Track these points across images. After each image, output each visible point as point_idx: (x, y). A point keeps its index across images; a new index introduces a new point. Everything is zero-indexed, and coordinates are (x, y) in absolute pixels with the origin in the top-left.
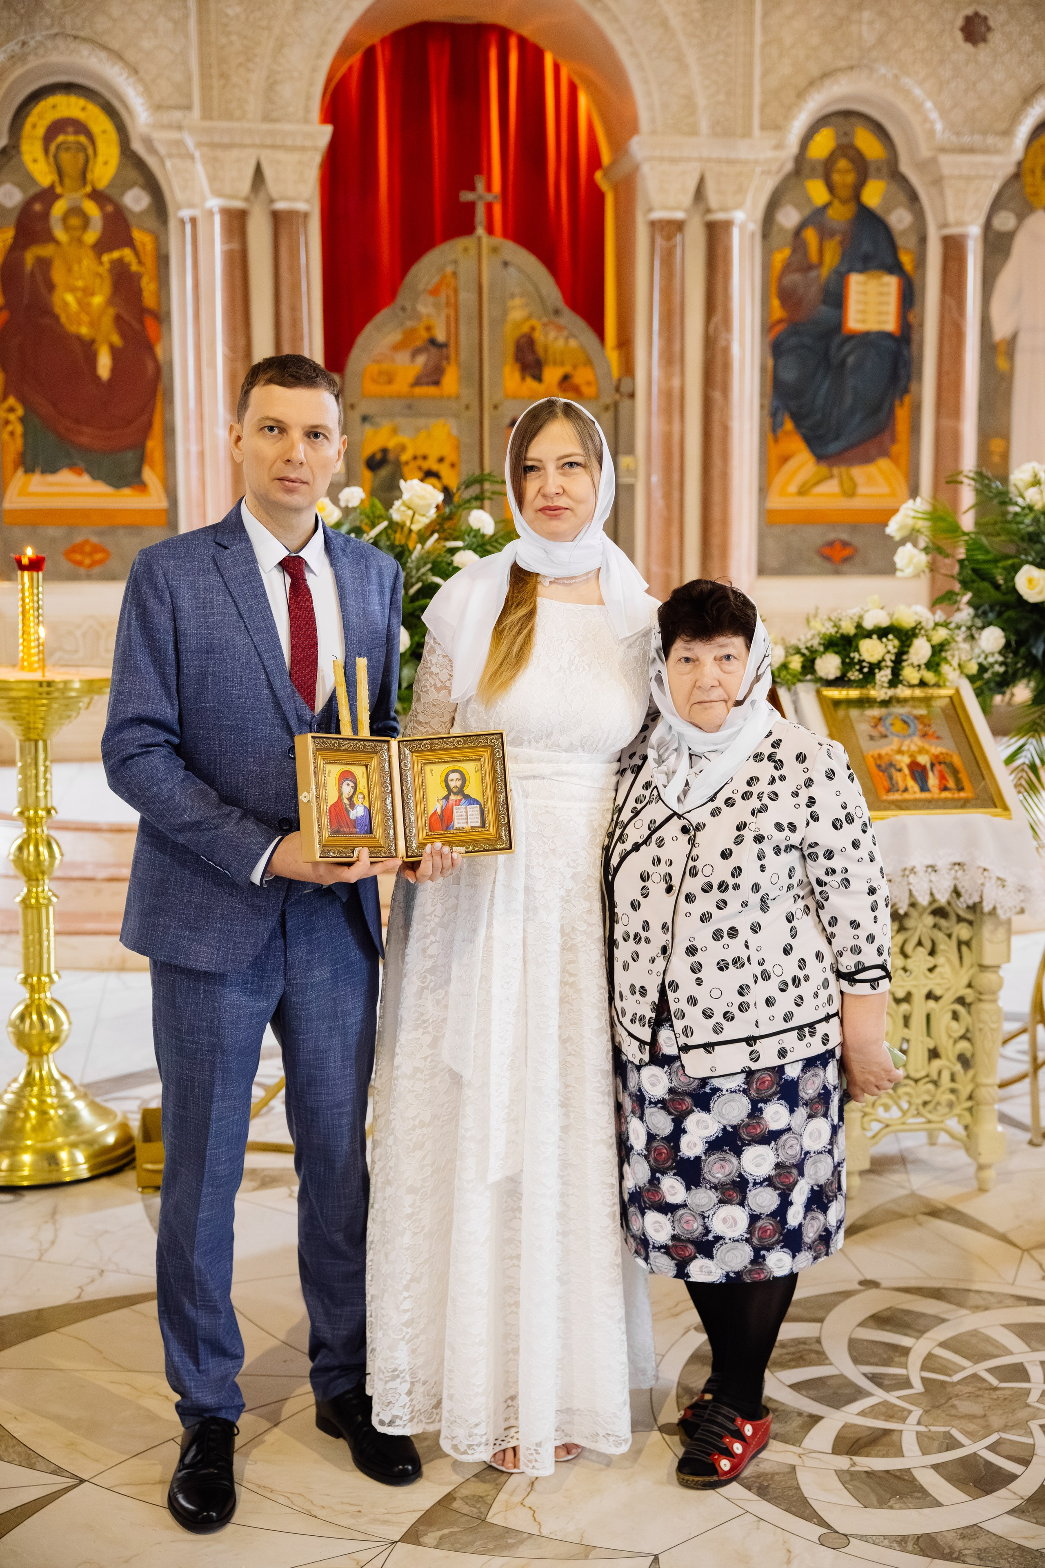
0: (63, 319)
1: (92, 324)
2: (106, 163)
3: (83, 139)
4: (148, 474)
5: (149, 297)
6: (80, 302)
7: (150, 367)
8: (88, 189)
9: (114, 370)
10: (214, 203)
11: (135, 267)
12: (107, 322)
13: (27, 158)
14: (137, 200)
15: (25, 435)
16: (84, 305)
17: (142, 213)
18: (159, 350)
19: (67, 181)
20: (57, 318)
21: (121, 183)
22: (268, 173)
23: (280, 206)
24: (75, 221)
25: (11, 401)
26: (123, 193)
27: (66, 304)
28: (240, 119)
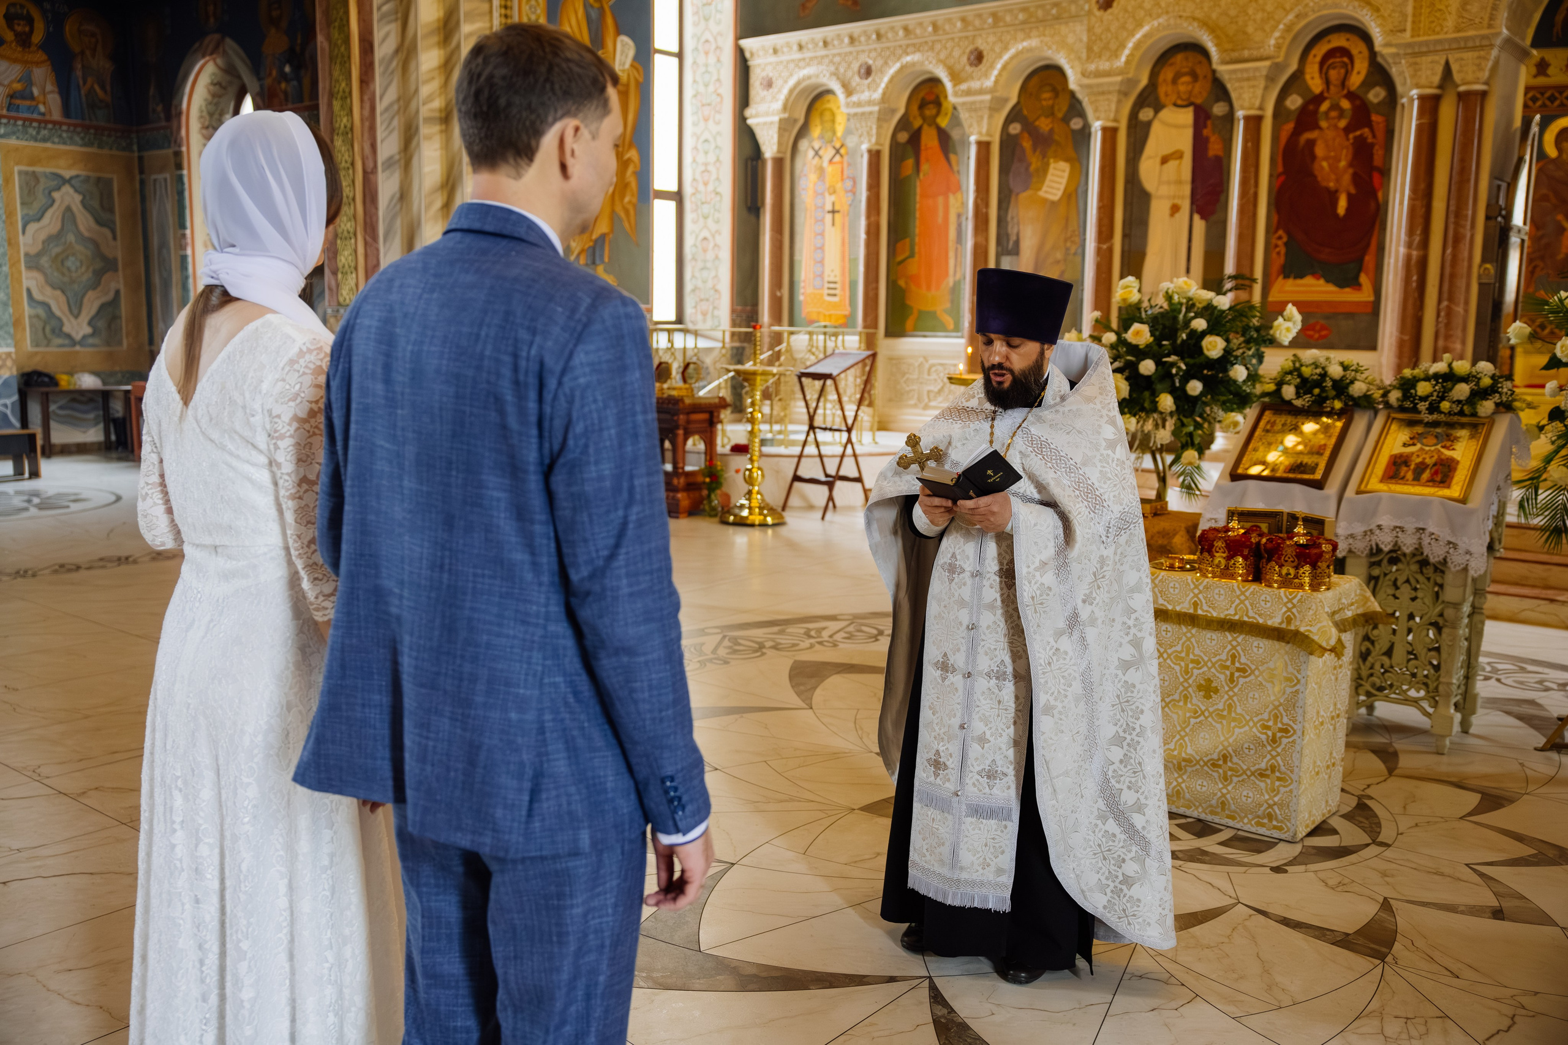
0: (1319, 179)
1: (1338, 180)
2: (1359, 73)
3: (1346, 60)
4: (1364, 279)
5: (1378, 160)
6: (1330, 166)
7: (1373, 205)
8: (1345, 92)
9: (1348, 210)
10: (1414, 92)
11: (1370, 140)
12: (1347, 179)
13: (1308, 77)
14: (1377, 95)
15: (1287, 254)
16: (1333, 168)
17: (1379, 104)
18: (1380, 195)
19: (1332, 88)
20: (1315, 177)
21: (1367, 84)
22: (1455, 67)
23: (1462, 88)
24: (1333, 114)
25: (1281, 232)
26: (1368, 92)
27: (1322, 168)
28: (1438, 33)
